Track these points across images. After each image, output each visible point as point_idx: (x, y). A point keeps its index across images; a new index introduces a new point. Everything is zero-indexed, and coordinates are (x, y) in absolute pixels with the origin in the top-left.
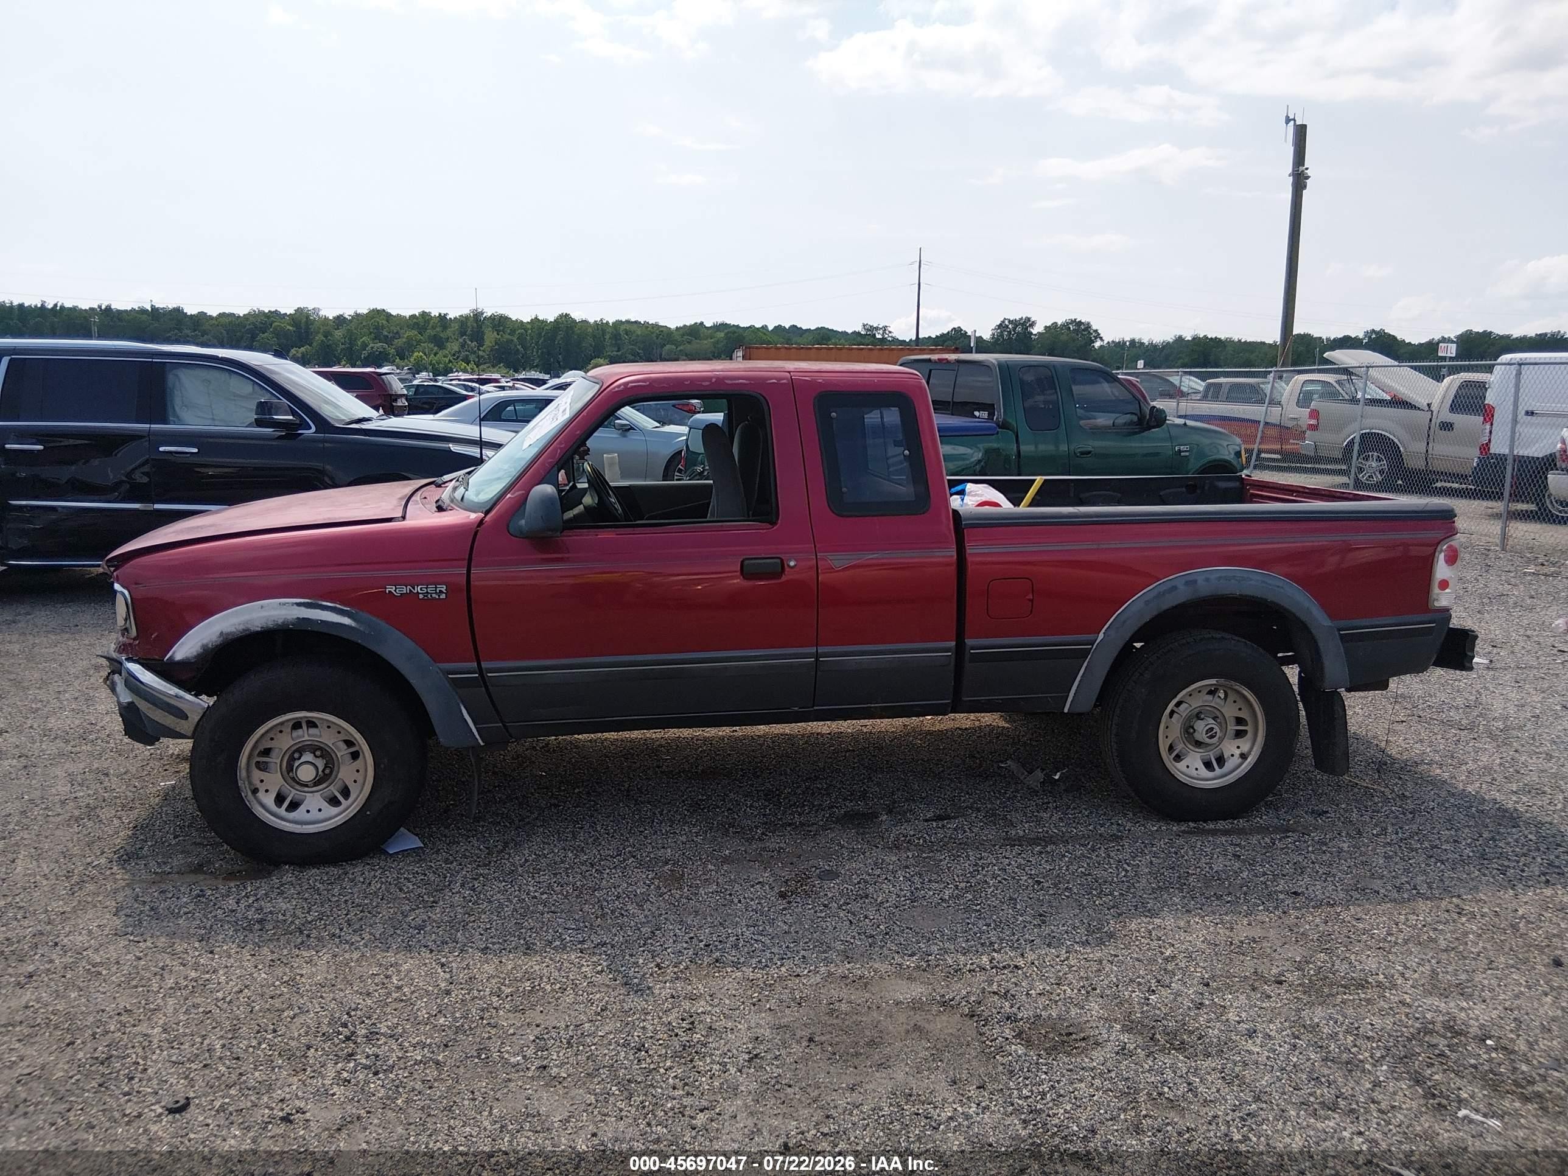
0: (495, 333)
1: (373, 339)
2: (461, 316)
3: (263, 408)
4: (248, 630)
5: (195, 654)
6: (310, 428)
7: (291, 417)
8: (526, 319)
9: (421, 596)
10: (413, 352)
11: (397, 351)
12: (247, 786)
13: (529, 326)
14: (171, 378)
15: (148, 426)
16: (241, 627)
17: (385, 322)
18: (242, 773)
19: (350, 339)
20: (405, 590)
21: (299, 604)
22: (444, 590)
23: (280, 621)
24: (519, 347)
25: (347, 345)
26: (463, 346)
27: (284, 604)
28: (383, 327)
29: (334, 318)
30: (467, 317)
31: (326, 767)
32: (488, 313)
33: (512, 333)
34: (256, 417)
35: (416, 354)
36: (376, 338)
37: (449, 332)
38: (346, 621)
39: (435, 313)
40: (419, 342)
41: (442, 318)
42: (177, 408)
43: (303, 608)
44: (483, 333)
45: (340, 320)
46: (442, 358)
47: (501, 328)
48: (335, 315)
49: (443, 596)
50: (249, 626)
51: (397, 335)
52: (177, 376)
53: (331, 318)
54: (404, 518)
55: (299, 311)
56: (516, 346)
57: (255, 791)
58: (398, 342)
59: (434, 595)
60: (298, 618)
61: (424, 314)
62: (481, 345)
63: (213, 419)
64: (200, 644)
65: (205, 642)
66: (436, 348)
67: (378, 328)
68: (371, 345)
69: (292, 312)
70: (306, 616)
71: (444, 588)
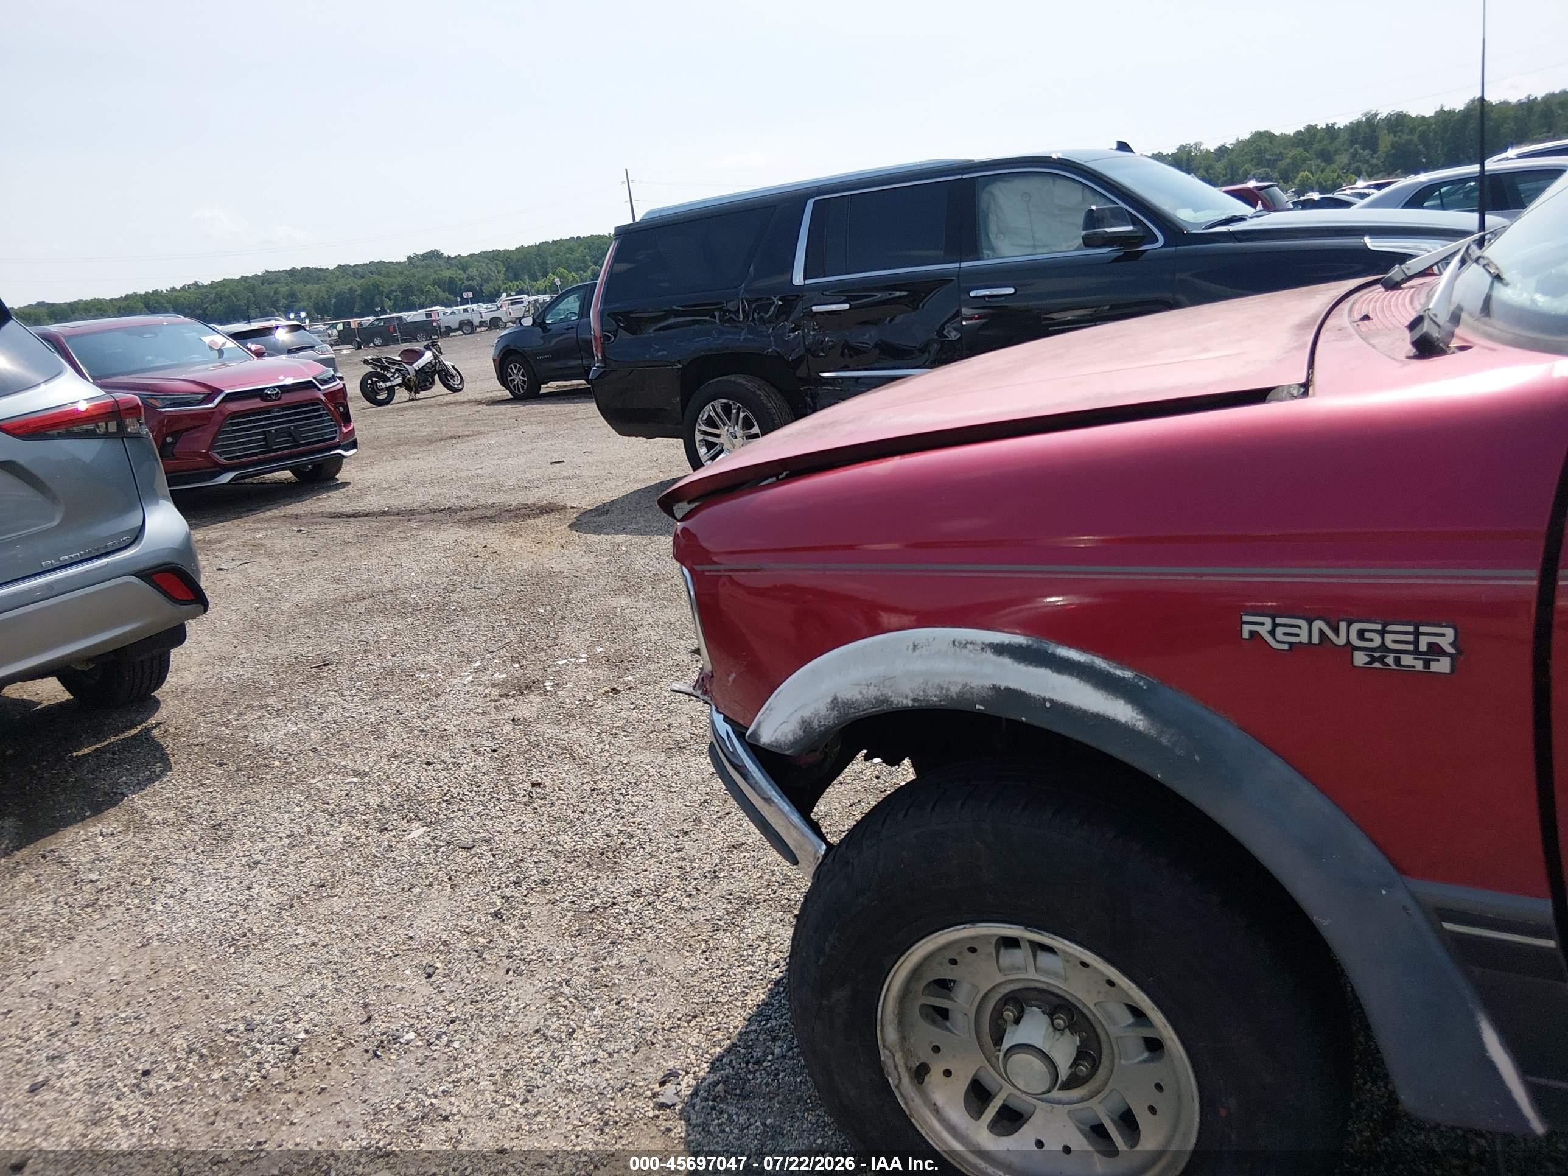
0: (1392, 135)
1: (1255, 166)
2: (1351, 123)
3: (1092, 220)
4: (886, 700)
6: (1156, 240)
7: (1131, 228)
8: (1429, 112)
9: (1360, 659)
10: (1298, 172)
11: (1281, 174)
12: (900, 1061)
13: (1433, 121)
14: (984, 197)
15: (957, 265)
16: (872, 692)
17: (1267, 144)
18: (889, 1034)
19: (1232, 170)
20: (1306, 632)
21: (1000, 649)
22: (1445, 643)
23: (954, 690)
24: (1420, 147)
25: (1229, 177)
26: (1353, 156)
27: (965, 645)
28: (1266, 150)
29: (1216, 150)
30: (1359, 123)
31: (1081, 1055)
32: (1383, 114)
33: (1412, 131)
34: (1083, 233)
35: (1301, 174)
36: (1258, 164)
37: (1337, 144)
38: (1121, 711)
39: (1321, 125)
40: (1304, 160)
41: (1330, 130)
42: (992, 237)
43: (1007, 661)
44: (1377, 138)
45: (1222, 151)
46: (1330, 174)
47: (1399, 128)
48: (1216, 147)
49: (1442, 666)
51: (1281, 156)
52: (992, 193)
53: (1212, 150)
54: (1306, 388)
55: (1182, 149)
56: (1416, 146)
57: (920, 1073)
58: (1283, 164)
59: (1407, 660)
60: (995, 688)
61: (1311, 130)
62: (1375, 151)
63: (1034, 246)
65: (807, 713)
66: (1323, 164)
67: (1260, 152)
68: (1253, 172)
69: (1174, 151)
70: (1013, 685)
71: (1446, 637)
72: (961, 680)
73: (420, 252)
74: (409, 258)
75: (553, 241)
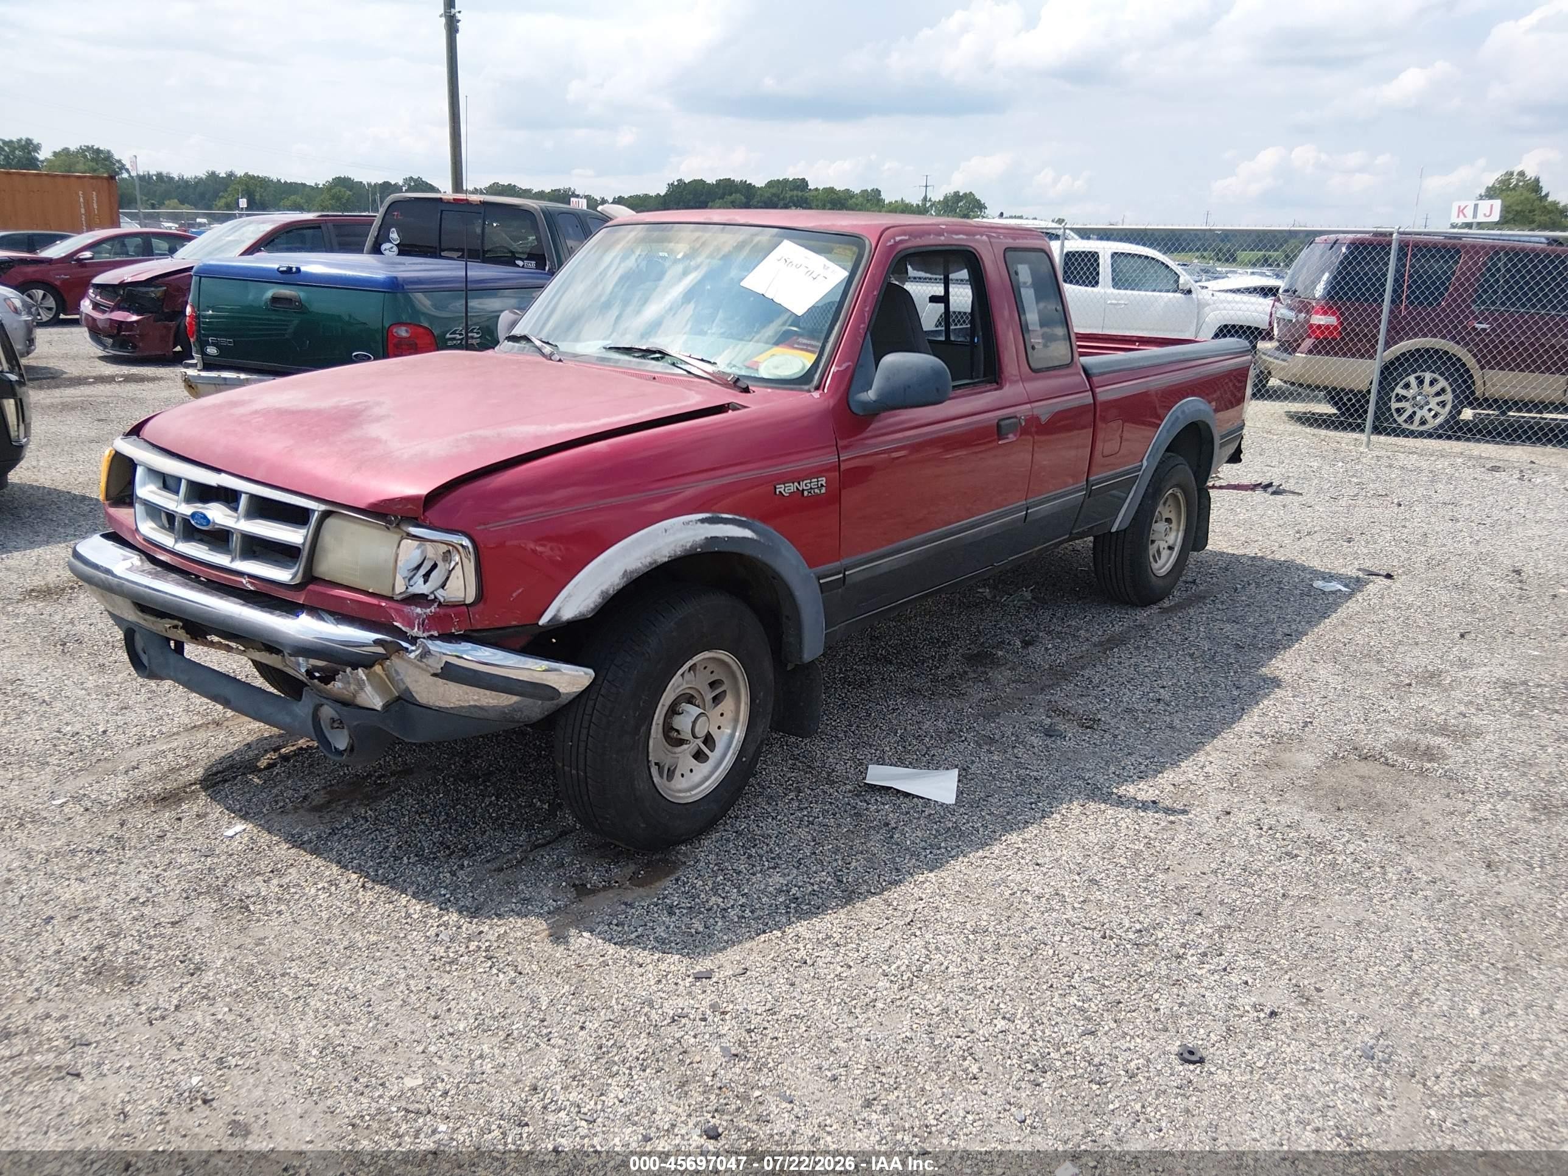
4: (655, 562)
5: (592, 606)
16: (649, 560)
20: (792, 487)
21: (703, 521)
22: (824, 483)
23: (687, 546)
27: (688, 523)
38: (747, 533)
43: (706, 525)
49: (823, 490)
50: (657, 557)
59: (816, 490)
60: (706, 538)
64: (598, 591)
65: (604, 587)
70: (713, 535)
71: (823, 481)
72: (691, 540)
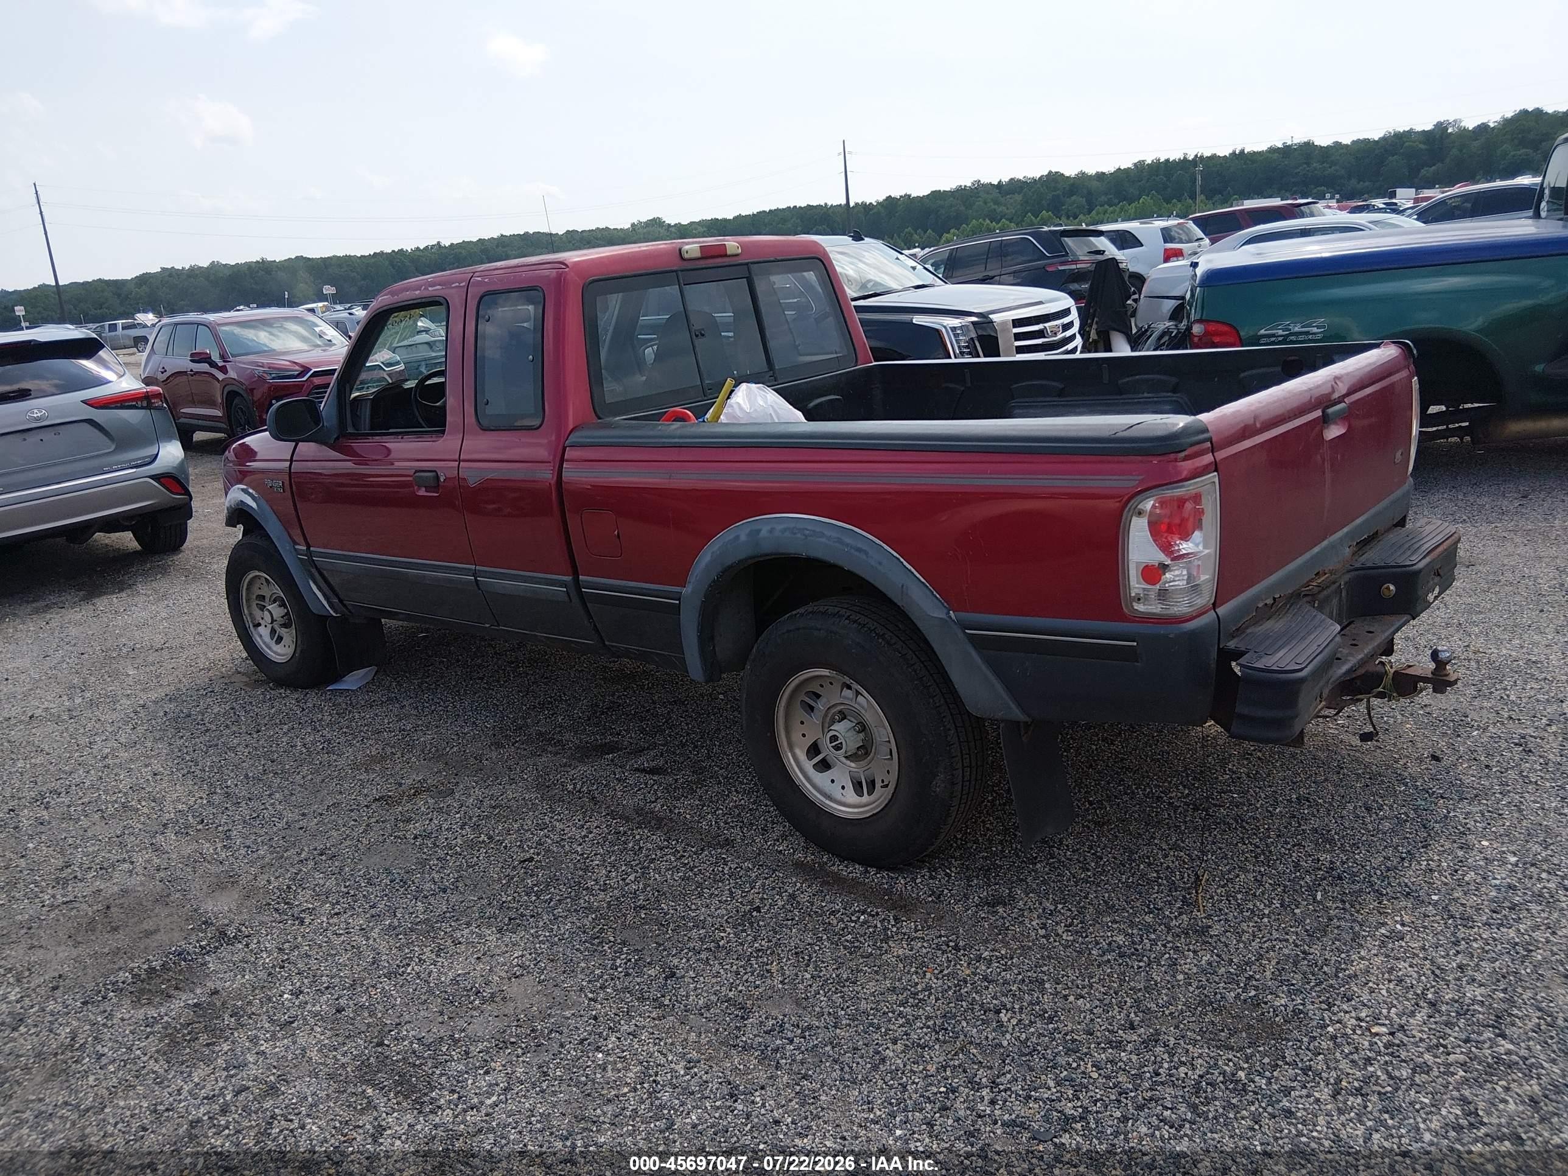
18: (245, 610)
38: (254, 505)
49: (282, 490)
57: (257, 625)
70: (242, 499)
73: (644, 219)
74: (633, 225)
75: (770, 211)
